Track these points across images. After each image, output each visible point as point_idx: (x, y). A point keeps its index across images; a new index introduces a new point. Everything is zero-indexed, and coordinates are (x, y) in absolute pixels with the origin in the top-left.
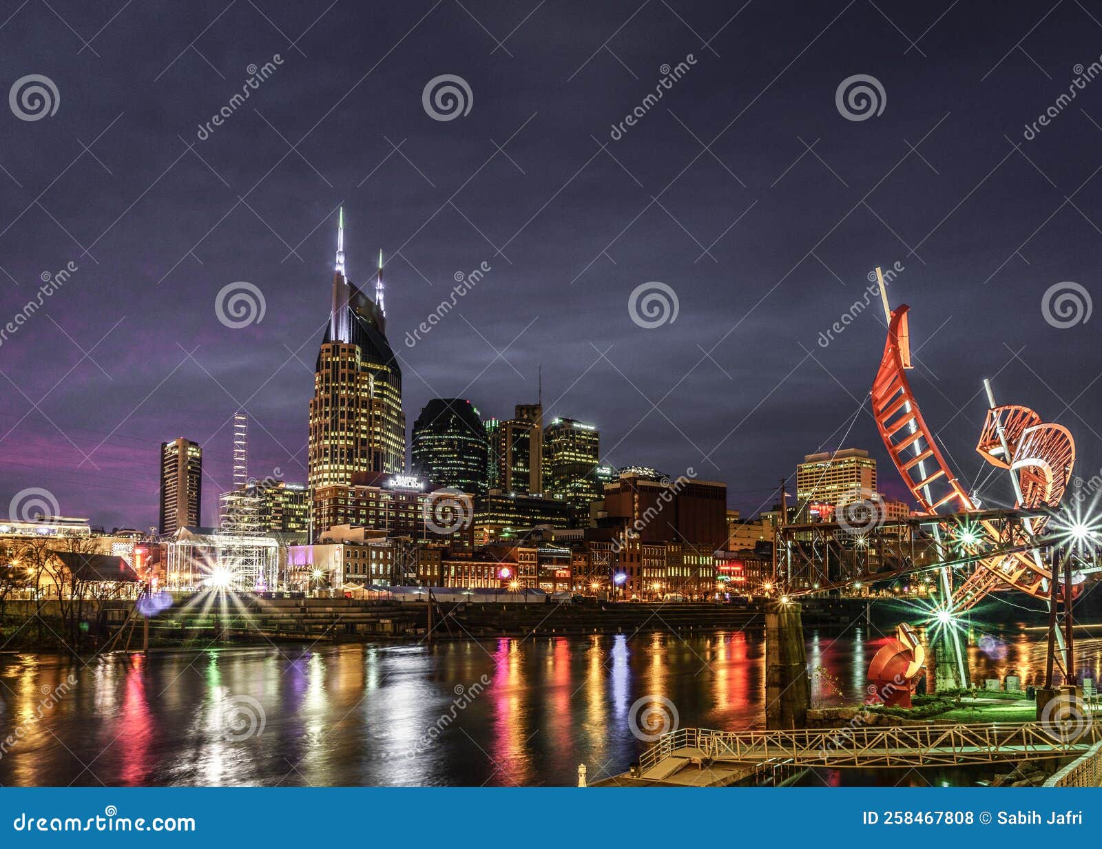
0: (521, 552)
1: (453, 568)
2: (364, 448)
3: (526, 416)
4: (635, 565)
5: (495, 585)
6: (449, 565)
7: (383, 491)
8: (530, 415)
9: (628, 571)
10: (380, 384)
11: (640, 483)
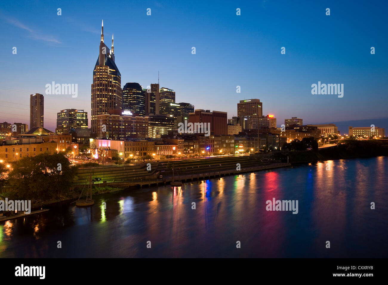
0: (179, 141)
1: (158, 148)
2: (111, 101)
3: (154, 88)
4: (212, 144)
5: (171, 153)
6: (157, 147)
7: (121, 116)
8: (156, 87)
9: (210, 146)
10: (115, 81)
11: (202, 113)
